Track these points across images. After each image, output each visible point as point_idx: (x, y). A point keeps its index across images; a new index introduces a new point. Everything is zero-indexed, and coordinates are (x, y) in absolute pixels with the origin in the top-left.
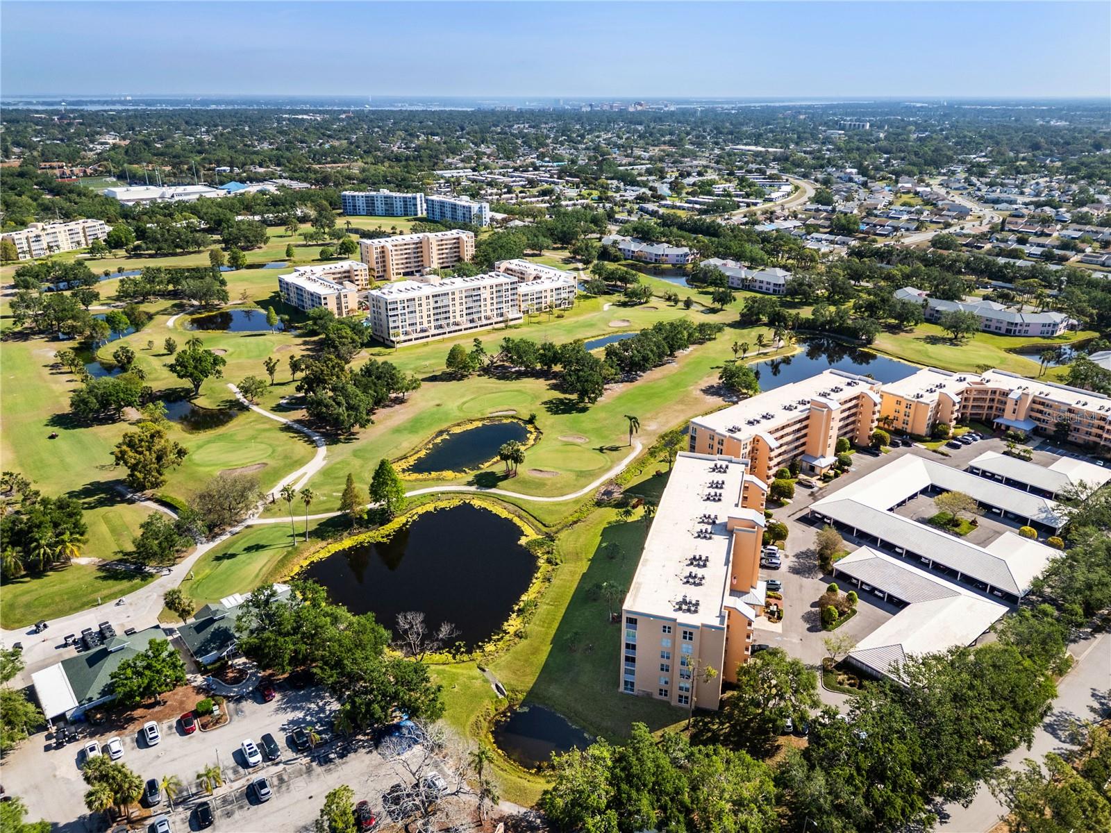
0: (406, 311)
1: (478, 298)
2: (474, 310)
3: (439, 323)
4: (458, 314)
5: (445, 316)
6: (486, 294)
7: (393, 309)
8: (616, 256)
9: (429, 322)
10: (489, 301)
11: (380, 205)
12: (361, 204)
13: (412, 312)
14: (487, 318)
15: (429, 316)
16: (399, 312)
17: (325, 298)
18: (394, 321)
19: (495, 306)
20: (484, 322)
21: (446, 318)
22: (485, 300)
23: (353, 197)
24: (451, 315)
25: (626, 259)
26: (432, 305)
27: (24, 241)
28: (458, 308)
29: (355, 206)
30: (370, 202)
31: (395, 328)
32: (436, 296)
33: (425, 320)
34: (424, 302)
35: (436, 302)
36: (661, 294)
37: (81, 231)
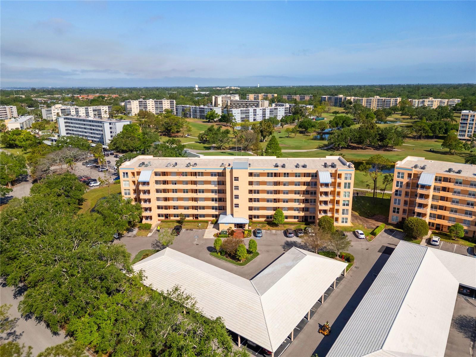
16: (469, 122)
18: (463, 127)
31: (462, 131)
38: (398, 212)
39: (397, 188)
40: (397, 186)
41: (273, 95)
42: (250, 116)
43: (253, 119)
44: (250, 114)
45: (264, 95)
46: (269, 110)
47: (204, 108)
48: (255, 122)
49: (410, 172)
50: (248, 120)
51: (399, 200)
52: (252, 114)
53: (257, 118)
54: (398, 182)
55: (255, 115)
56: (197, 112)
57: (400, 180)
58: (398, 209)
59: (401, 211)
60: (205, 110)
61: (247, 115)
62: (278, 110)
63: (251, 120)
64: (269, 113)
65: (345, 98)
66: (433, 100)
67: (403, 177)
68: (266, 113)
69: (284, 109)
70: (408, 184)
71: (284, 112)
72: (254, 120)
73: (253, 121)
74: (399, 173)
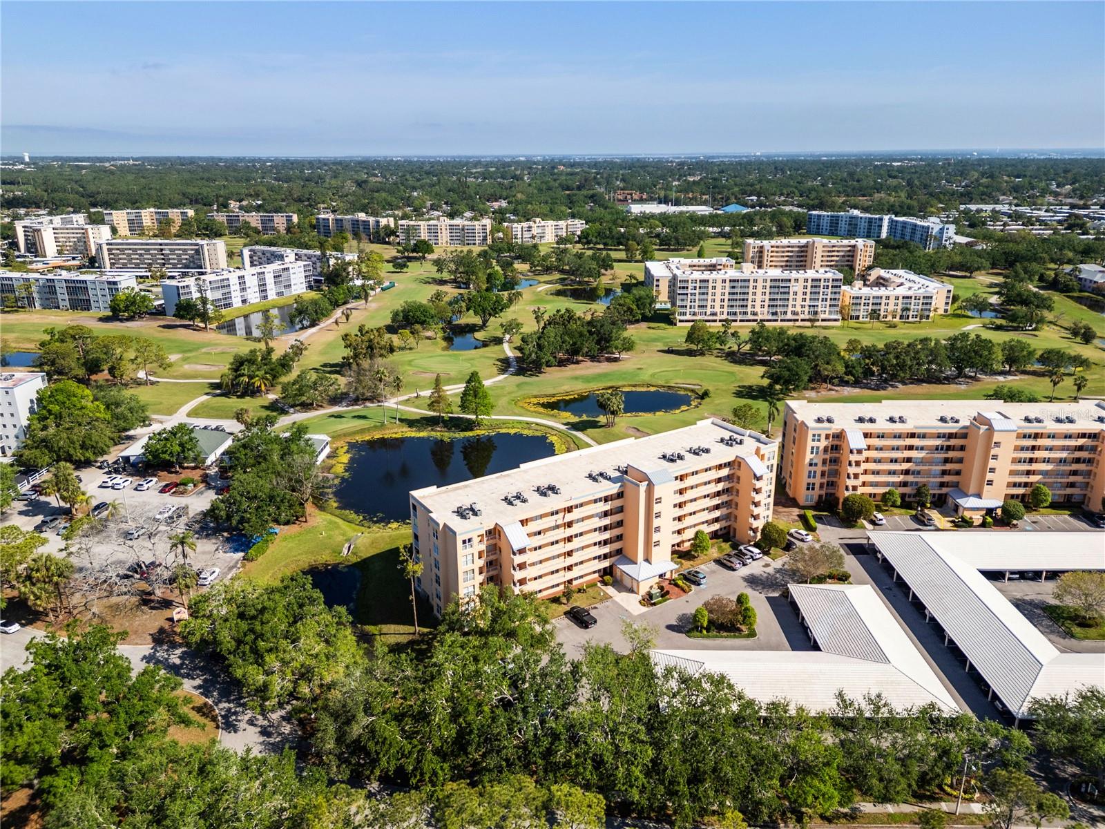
0: (697, 291)
1: (787, 290)
2: (779, 303)
3: (734, 310)
4: (758, 304)
5: (742, 303)
6: (796, 288)
7: (683, 288)
8: (1066, 286)
9: (722, 307)
10: (800, 296)
11: (843, 226)
12: (825, 224)
13: (703, 294)
14: (794, 313)
15: (723, 300)
16: (689, 291)
17: (658, 280)
18: (683, 300)
19: (807, 303)
20: (789, 316)
21: (743, 306)
22: (795, 293)
23: (819, 216)
24: (750, 303)
25: (1081, 291)
26: (728, 290)
27: (520, 229)
28: (759, 297)
29: (818, 225)
30: (835, 222)
31: (682, 307)
32: (734, 281)
33: (717, 304)
34: (719, 285)
35: (733, 287)
36: (1066, 325)
37: (564, 228)
38: (813, 489)
39: (812, 456)
40: (812, 453)
41: (184, 214)
42: (233, 294)
43: (239, 300)
44: (232, 288)
45: (156, 213)
46: (272, 275)
47: (85, 282)
48: (247, 307)
49: (828, 432)
50: (228, 305)
51: (815, 472)
52: (237, 287)
53: (249, 297)
54: (813, 448)
55: (243, 290)
56: (58, 290)
57: (816, 444)
58: (814, 484)
59: (817, 486)
60: (89, 286)
61: (227, 291)
62: (291, 271)
63: (236, 302)
64: (272, 280)
65: (378, 222)
66: (543, 223)
67: (819, 440)
68: (268, 281)
69: (302, 269)
70: (826, 449)
71: (303, 274)
72: (244, 301)
73: (240, 304)
74: (814, 435)
